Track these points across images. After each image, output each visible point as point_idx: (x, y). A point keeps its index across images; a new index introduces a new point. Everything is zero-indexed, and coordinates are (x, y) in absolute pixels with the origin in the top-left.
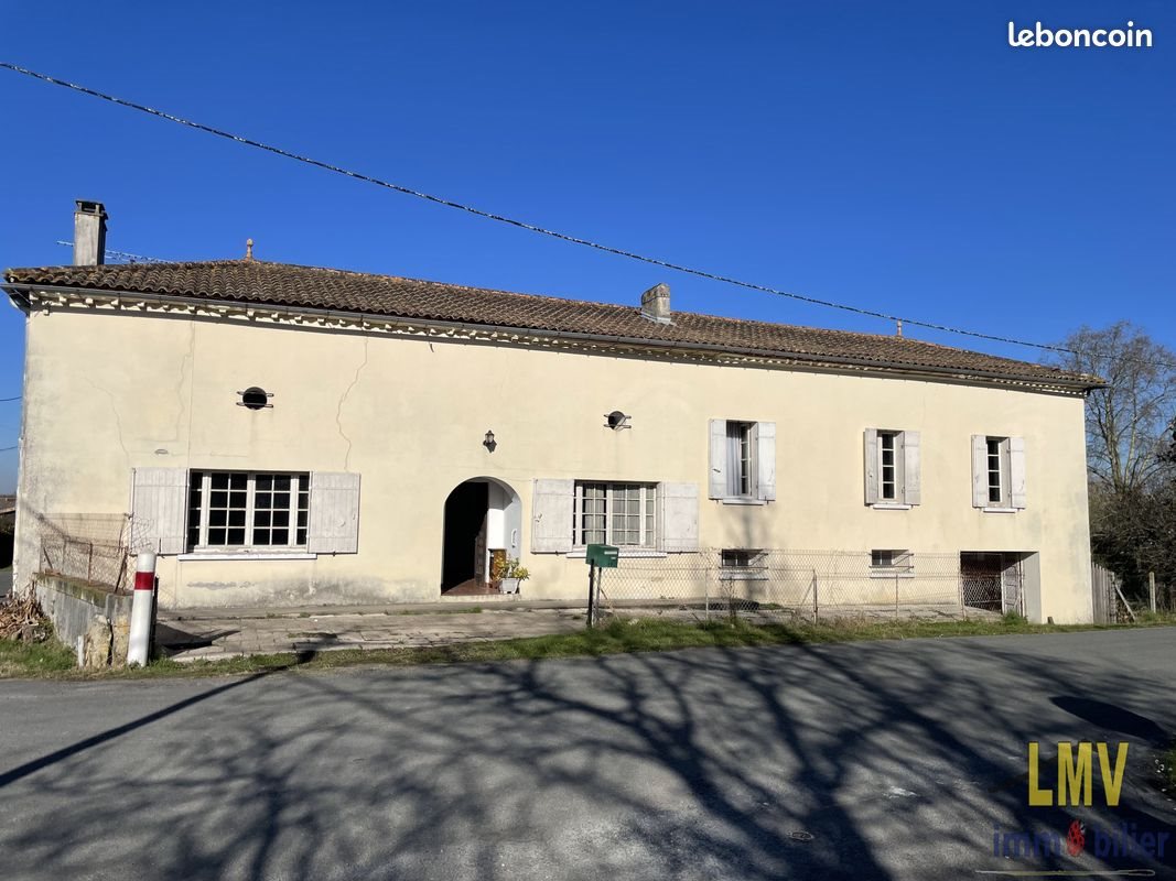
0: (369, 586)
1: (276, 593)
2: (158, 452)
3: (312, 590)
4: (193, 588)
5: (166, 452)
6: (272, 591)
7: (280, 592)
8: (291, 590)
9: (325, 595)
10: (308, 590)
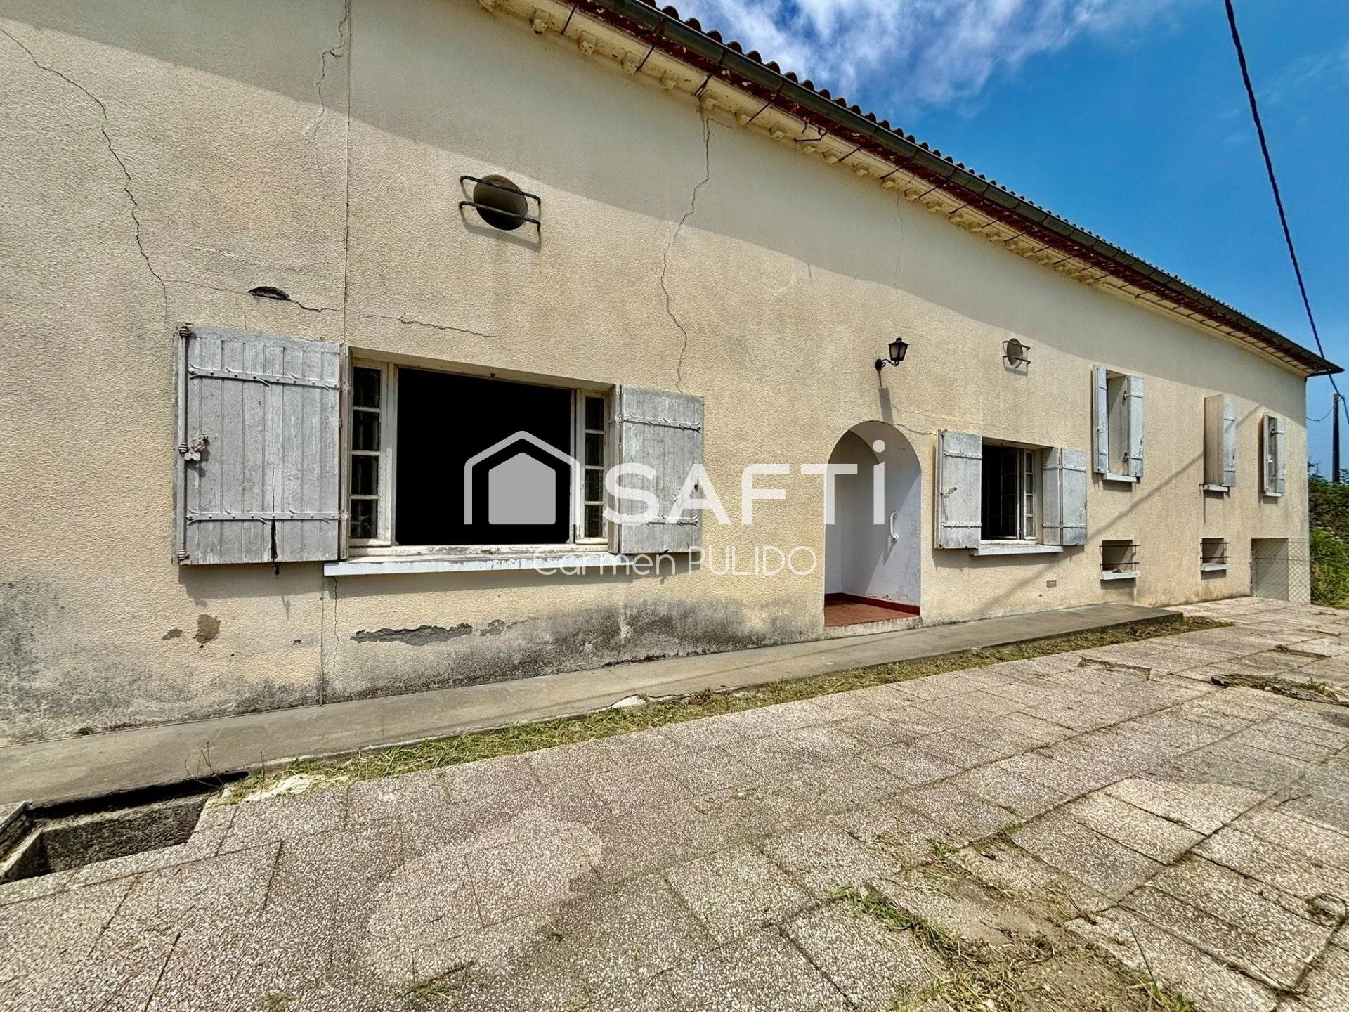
0: (720, 615)
1: (556, 641)
2: (261, 292)
3: (625, 631)
4: (367, 644)
5: (283, 297)
6: (548, 637)
7: (565, 640)
8: (587, 633)
9: (650, 637)
10: (618, 631)
